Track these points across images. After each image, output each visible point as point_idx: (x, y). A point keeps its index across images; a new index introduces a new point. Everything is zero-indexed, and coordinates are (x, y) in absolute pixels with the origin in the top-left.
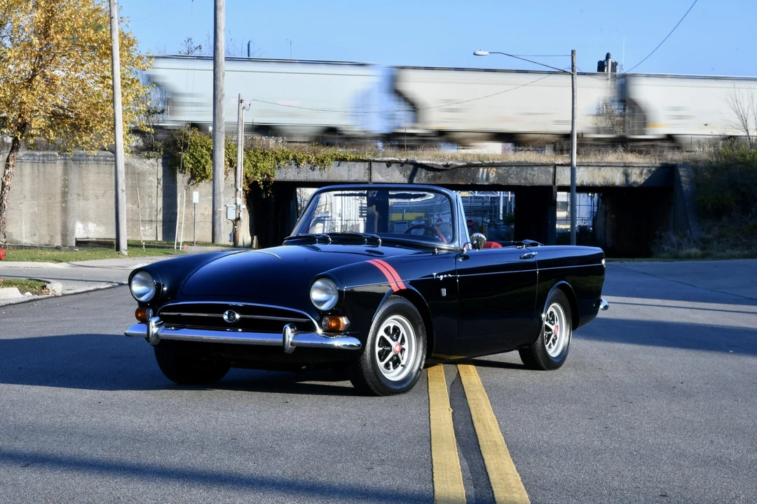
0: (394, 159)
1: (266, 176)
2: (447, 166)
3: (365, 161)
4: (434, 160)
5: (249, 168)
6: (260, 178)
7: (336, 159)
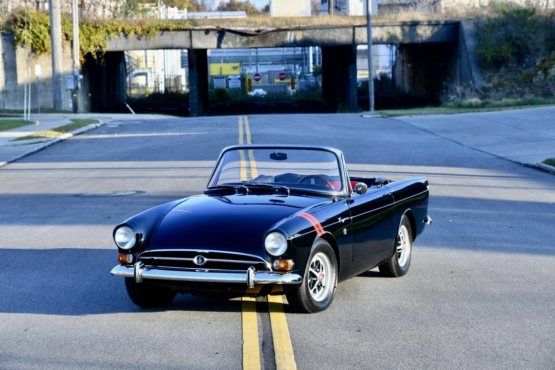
0: (211, 27)
1: (98, 48)
2: (259, 31)
3: (186, 30)
4: (247, 26)
5: (83, 41)
6: (94, 50)
7: (161, 30)
